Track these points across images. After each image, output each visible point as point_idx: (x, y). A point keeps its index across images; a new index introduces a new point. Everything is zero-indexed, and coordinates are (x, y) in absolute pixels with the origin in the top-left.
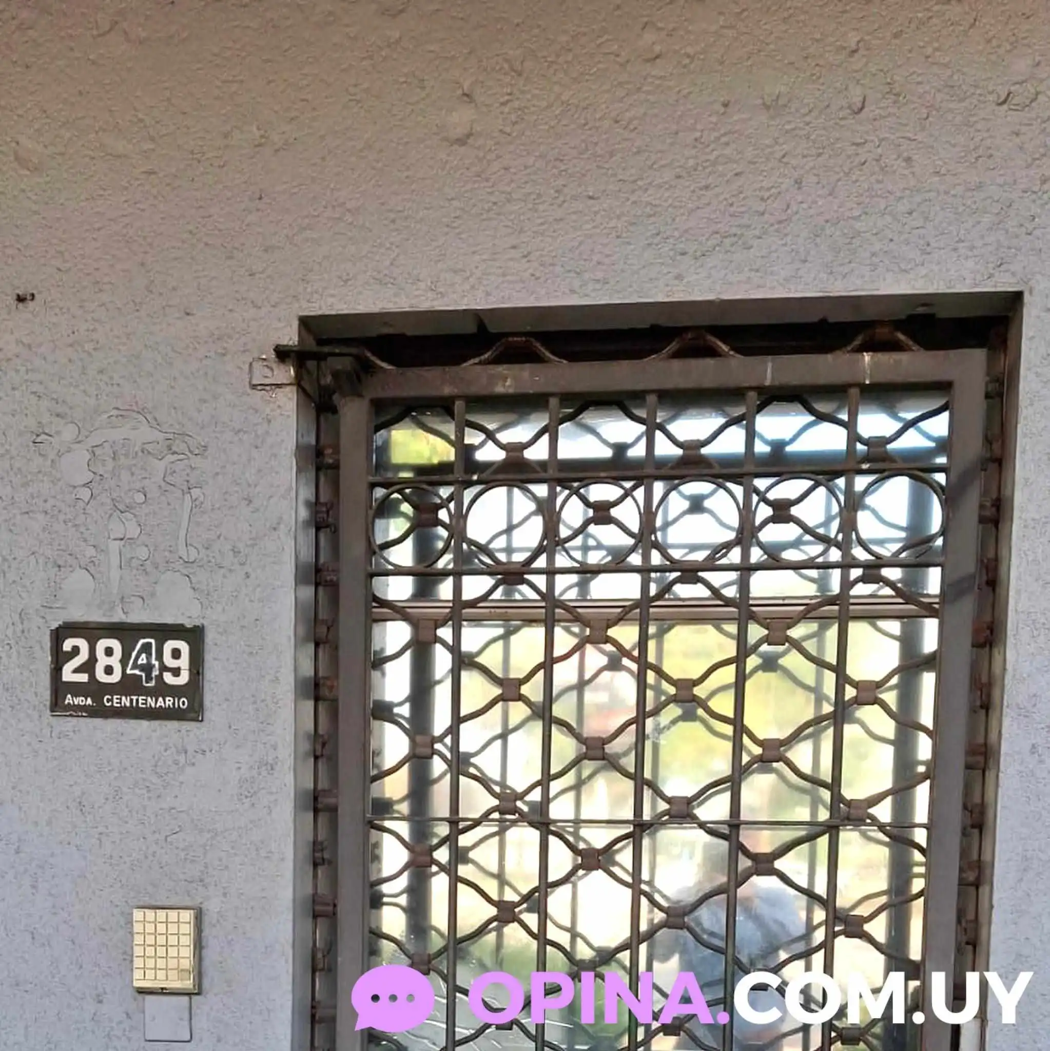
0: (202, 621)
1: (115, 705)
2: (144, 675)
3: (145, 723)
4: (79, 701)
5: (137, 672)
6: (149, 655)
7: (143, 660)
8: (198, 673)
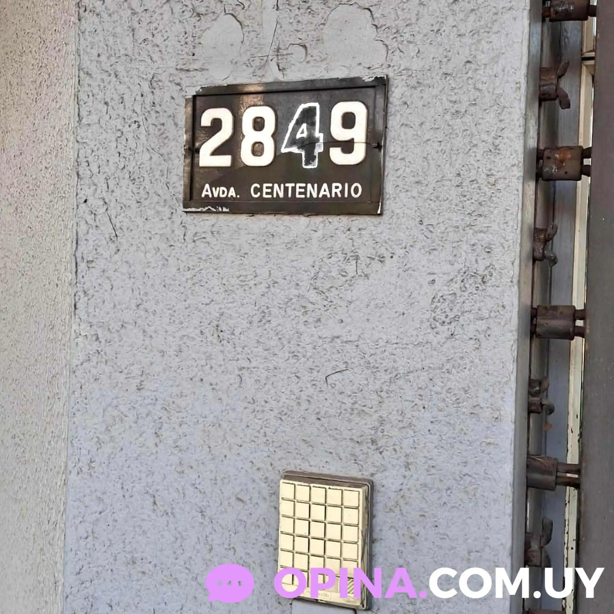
0: (386, 71)
1: (265, 196)
2: (303, 153)
3: (302, 221)
4: (219, 192)
5: (295, 150)
6: (312, 124)
7: (303, 132)
8: (379, 147)
